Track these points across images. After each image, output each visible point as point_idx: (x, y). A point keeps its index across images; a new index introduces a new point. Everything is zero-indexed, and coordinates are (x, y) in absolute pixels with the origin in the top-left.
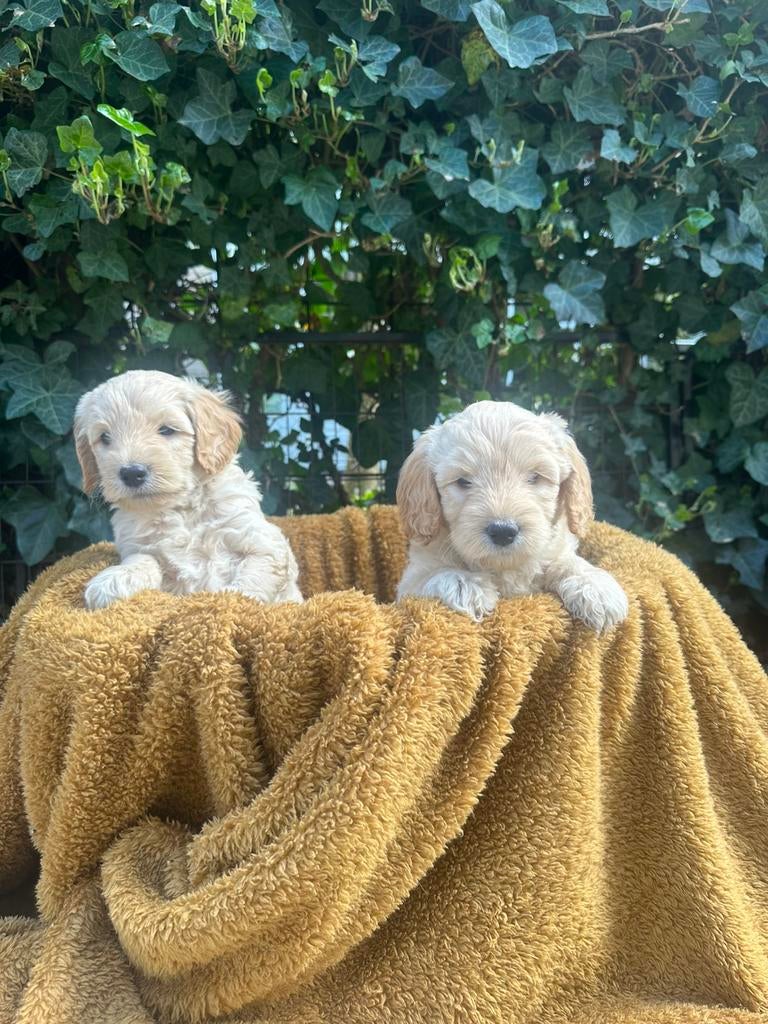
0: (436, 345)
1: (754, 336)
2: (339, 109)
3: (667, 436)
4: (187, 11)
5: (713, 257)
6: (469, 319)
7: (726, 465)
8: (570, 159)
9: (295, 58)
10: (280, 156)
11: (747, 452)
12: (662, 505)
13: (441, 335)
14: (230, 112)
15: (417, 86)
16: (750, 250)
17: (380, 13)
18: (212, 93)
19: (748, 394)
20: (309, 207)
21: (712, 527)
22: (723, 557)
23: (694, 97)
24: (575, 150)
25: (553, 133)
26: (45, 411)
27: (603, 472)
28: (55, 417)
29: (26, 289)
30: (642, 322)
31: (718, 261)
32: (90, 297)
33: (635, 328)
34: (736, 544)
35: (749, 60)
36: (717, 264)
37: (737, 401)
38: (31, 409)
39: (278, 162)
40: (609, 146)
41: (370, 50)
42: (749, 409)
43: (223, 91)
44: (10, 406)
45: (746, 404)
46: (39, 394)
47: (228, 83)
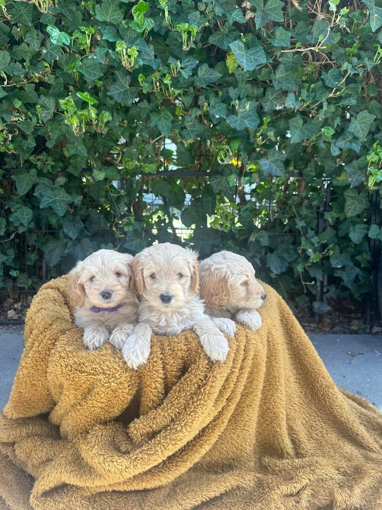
0: (214, 182)
1: (354, 180)
2: (172, 89)
3: (318, 219)
4: (110, 52)
5: (337, 146)
6: (228, 172)
7: (341, 234)
8: (273, 105)
9: (154, 68)
10: (149, 104)
11: (352, 229)
12: (310, 250)
13: (216, 178)
14: (128, 87)
15: (206, 76)
16: (354, 142)
17: (191, 48)
18: (121, 80)
19: (353, 203)
20: (161, 126)
21: (333, 260)
22: (337, 273)
23: (329, 77)
24: (275, 101)
25: (266, 93)
26: (55, 206)
27: (288, 234)
28: (59, 208)
29: (47, 154)
30: (309, 169)
31: (339, 148)
32: (72, 159)
33: (305, 171)
34: (343, 268)
35: (355, 62)
36: (338, 149)
37: (349, 206)
38: (50, 205)
39: (149, 107)
40: (289, 101)
41: (186, 62)
42: (354, 209)
43: (126, 79)
44: (41, 203)
45: (353, 207)
46: (53, 198)
47: (128, 76)
